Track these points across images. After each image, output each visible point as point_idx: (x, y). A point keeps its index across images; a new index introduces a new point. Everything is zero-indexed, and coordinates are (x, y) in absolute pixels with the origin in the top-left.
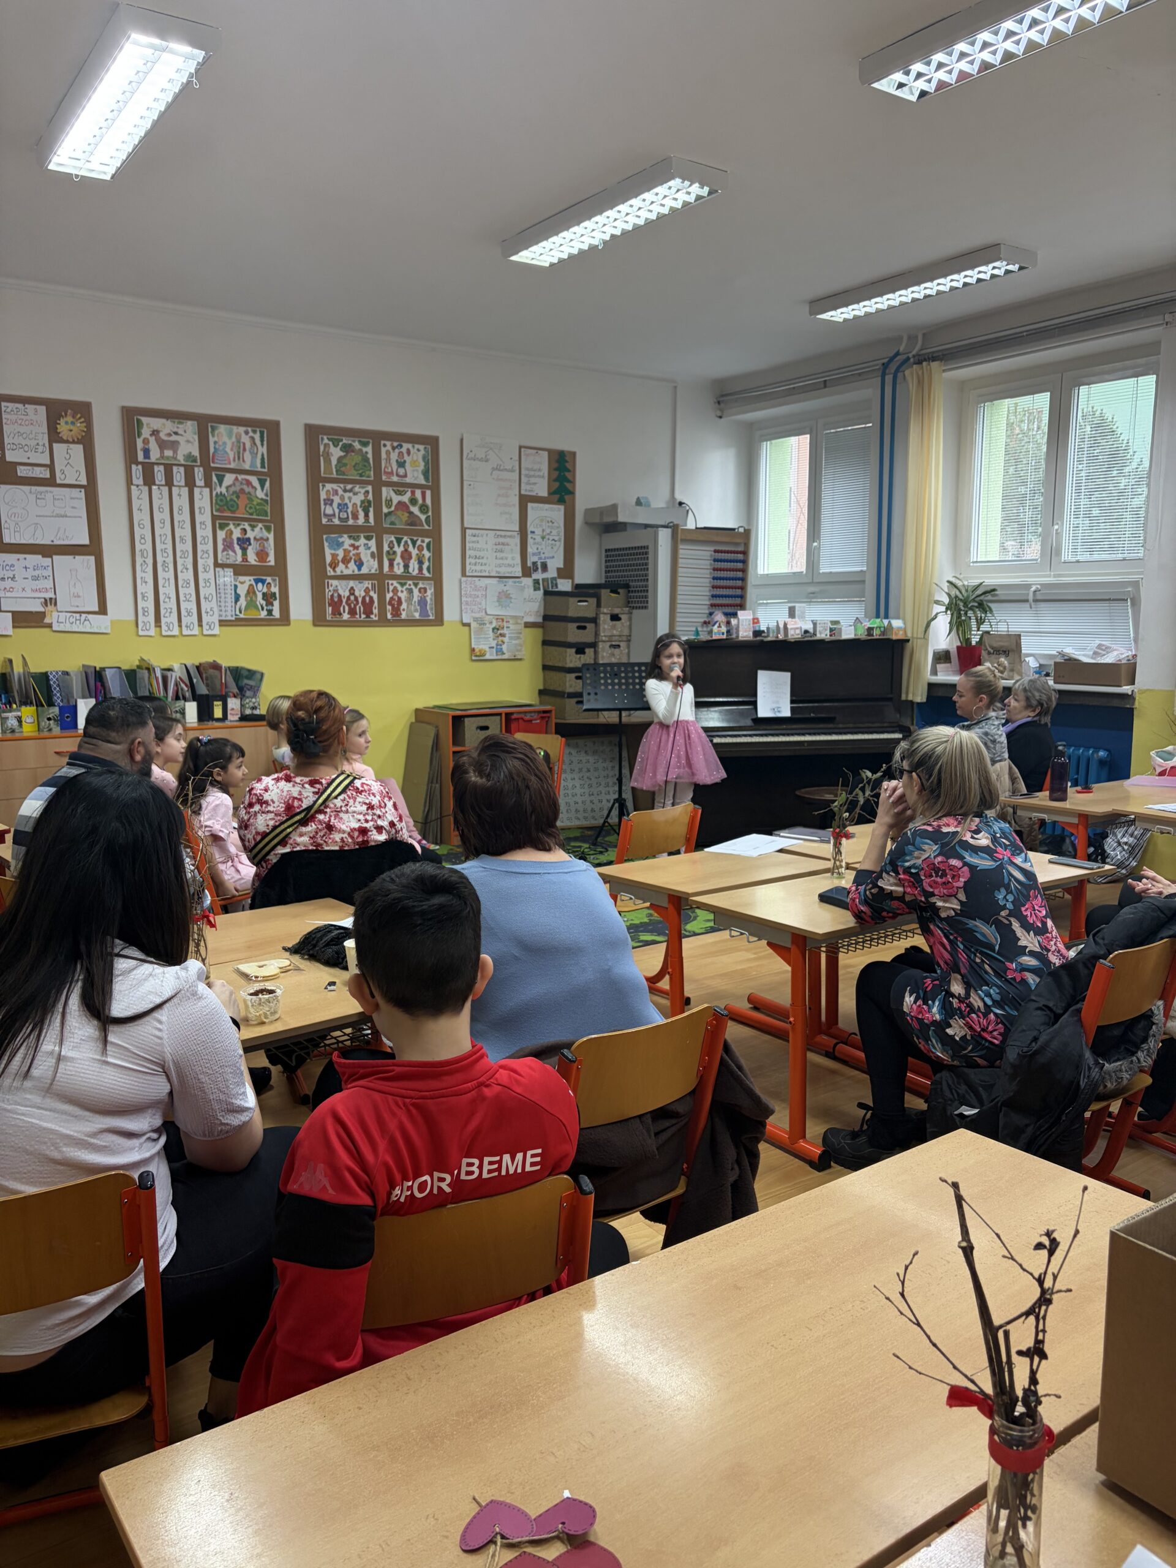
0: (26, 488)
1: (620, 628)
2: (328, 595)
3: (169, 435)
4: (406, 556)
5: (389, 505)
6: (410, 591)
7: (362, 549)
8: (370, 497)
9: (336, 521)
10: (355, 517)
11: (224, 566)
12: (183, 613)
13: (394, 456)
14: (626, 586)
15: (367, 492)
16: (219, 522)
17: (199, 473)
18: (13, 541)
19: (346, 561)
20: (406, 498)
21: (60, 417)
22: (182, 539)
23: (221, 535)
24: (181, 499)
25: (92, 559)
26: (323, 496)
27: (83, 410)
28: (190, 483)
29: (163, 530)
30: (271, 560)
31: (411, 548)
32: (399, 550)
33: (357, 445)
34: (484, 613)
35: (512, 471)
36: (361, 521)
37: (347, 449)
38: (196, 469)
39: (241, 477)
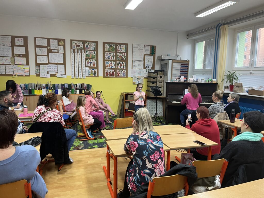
0: (54, 54)
1: (162, 79)
2: (106, 72)
3: (78, 44)
4: (121, 65)
5: (118, 56)
6: (121, 72)
7: (112, 64)
8: (114, 55)
9: (108, 59)
10: (111, 58)
11: (87, 67)
12: (79, 75)
13: (119, 47)
14: (164, 71)
15: (114, 54)
16: (86, 59)
17: (83, 51)
18: (51, 62)
19: (109, 66)
20: (121, 55)
21: (59, 42)
22: (80, 62)
23: (87, 61)
24: (80, 55)
25: (64, 65)
26: (106, 54)
27: (64, 40)
28: (81, 52)
29: (76, 60)
30: (96, 66)
31: (122, 64)
32: (119, 64)
33: (112, 45)
34: (135, 76)
35: (143, 49)
36: (112, 59)
37: (110, 46)
38: (83, 50)
39: (90, 51)
